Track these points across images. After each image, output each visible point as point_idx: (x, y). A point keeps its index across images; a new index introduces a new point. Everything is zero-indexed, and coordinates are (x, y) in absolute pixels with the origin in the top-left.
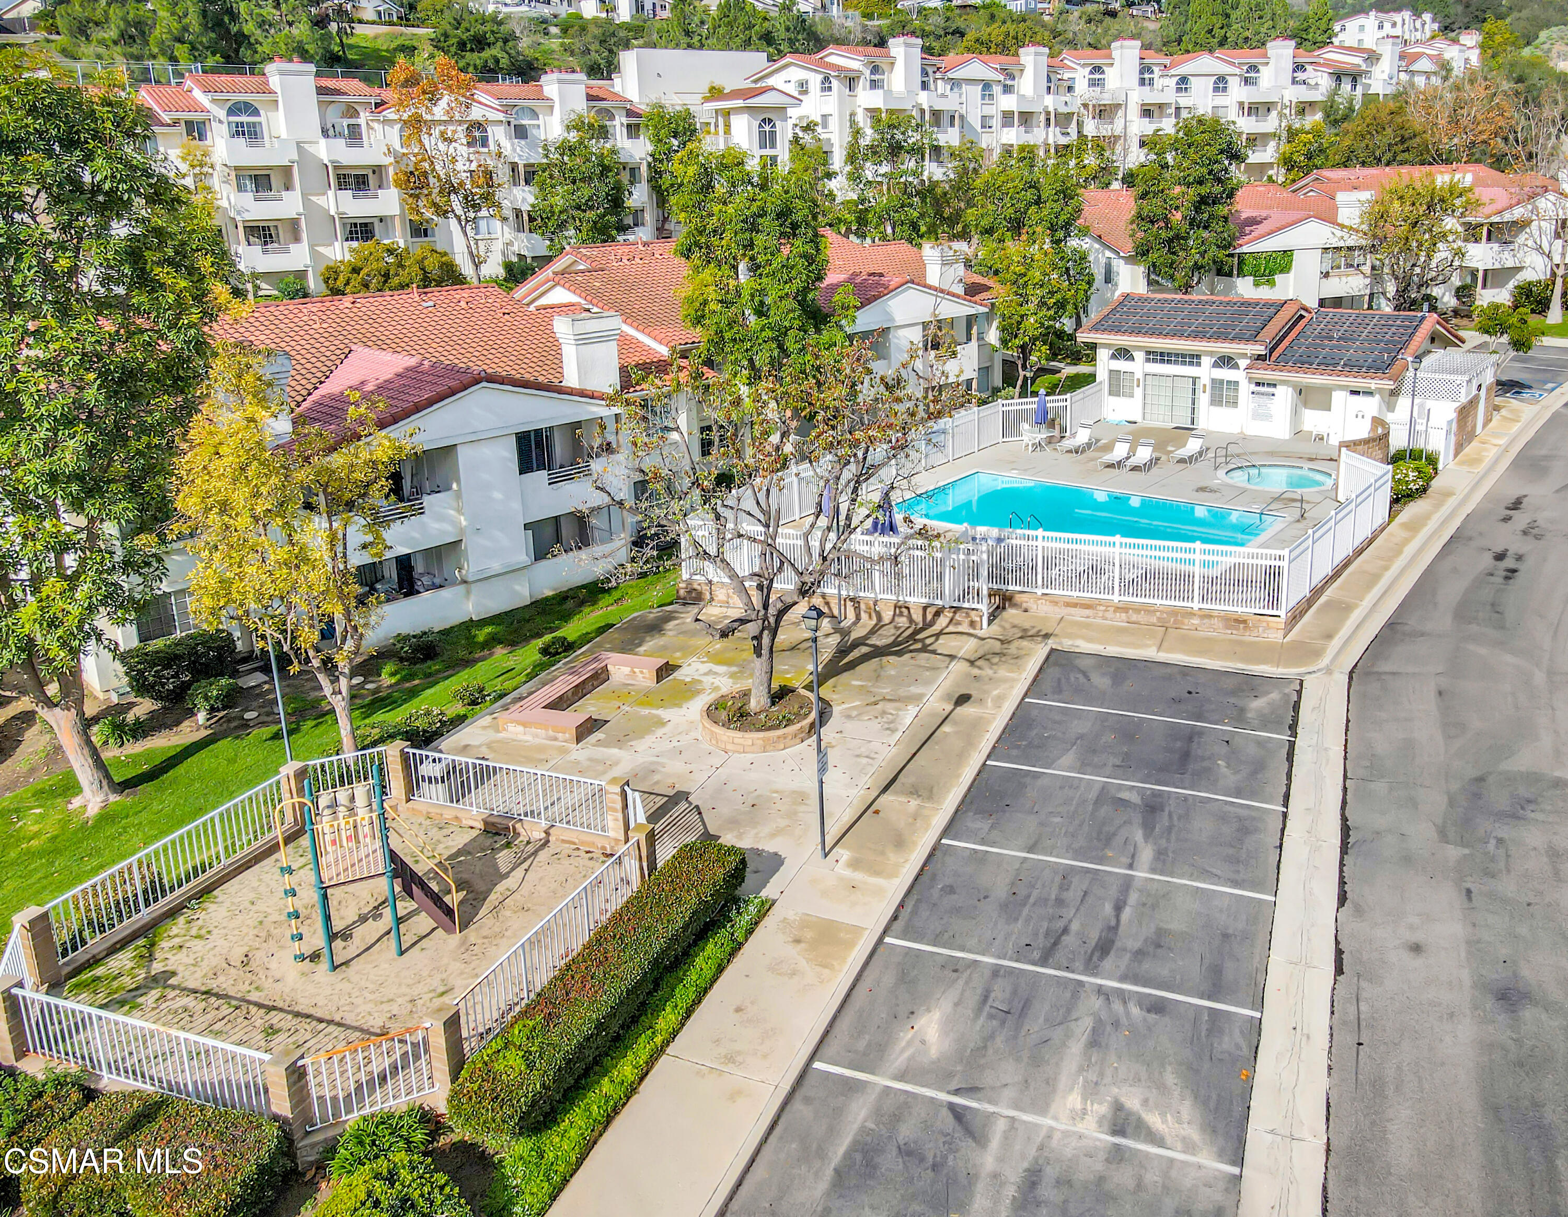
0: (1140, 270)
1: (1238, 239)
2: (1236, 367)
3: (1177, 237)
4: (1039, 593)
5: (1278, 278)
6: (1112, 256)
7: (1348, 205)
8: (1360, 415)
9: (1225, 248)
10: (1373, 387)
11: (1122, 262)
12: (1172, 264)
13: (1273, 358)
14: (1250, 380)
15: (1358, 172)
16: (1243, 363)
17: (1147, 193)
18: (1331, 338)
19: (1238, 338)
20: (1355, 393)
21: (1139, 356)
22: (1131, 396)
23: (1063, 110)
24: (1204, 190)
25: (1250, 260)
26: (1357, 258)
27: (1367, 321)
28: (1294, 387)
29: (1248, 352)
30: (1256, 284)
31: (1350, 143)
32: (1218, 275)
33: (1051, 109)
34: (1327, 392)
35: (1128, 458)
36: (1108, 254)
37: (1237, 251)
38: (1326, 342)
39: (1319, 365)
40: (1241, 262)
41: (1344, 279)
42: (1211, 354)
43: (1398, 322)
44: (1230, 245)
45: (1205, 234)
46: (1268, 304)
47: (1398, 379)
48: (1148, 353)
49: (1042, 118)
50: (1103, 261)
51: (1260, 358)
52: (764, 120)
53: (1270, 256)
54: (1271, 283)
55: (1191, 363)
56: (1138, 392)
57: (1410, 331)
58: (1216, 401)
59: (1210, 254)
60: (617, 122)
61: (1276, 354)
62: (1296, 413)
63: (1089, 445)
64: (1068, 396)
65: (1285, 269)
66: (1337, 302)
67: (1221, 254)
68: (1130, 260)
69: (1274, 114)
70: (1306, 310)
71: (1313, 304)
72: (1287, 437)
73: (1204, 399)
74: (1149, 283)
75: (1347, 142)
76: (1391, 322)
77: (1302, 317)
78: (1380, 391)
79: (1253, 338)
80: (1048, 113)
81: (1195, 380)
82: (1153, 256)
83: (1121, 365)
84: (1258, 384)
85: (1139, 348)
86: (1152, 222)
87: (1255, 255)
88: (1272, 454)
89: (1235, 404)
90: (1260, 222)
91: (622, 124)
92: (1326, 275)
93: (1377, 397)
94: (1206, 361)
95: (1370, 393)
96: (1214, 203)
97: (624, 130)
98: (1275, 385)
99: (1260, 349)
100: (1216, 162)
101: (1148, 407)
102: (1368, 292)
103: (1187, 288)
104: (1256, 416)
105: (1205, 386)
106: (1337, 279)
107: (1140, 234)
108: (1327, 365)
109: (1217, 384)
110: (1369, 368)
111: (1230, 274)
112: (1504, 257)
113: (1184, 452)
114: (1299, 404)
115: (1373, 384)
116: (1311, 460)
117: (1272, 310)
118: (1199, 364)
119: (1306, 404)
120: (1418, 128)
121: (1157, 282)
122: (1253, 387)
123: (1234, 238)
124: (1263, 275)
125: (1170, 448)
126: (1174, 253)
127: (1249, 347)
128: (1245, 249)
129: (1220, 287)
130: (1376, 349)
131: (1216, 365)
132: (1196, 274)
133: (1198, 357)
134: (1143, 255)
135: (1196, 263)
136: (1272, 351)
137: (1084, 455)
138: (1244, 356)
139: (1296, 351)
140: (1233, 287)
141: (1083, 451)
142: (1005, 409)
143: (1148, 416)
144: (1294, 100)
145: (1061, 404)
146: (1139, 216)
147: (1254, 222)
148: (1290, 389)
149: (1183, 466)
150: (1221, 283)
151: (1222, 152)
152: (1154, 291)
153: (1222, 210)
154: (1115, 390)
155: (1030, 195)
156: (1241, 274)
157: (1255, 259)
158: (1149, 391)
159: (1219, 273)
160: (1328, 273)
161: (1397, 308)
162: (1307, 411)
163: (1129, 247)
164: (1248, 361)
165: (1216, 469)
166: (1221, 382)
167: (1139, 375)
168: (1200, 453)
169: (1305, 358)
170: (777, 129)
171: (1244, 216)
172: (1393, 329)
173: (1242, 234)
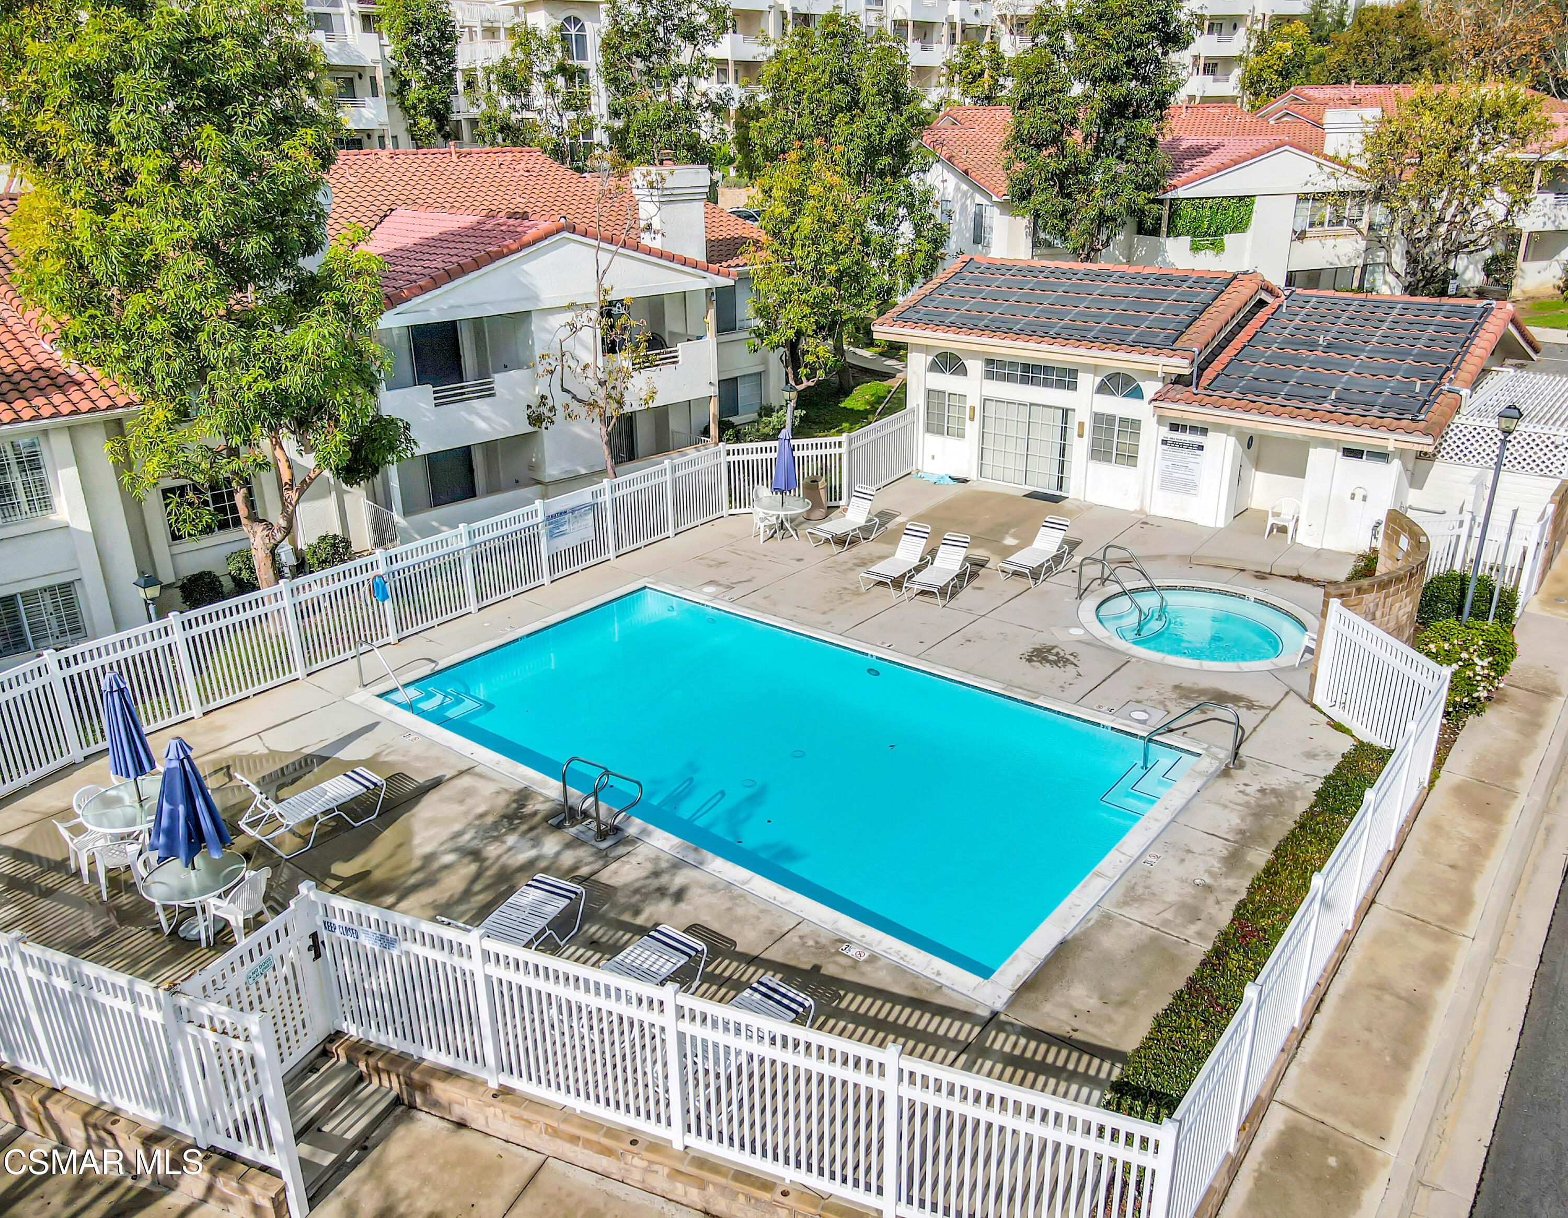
0: (1023, 223)
1: (1171, 175)
2: (1137, 393)
3: (1075, 169)
4: (493, 1084)
5: (1229, 239)
6: (984, 201)
7: (1340, 129)
8: (1359, 494)
9: (1148, 188)
10: (1391, 446)
11: (996, 211)
12: (1064, 214)
13: (1204, 382)
14: (1161, 420)
15: (1352, 90)
16: (1150, 388)
17: (1030, 96)
18: (1312, 346)
19: (1143, 344)
20: (1352, 453)
21: (975, 367)
22: (961, 435)
23: (976, 21)
24: (1118, 91)
25: (1187, 211)
26: (1349, 209)
27: (1380, 314)
28: (1239, 434)
29: (1159, 369)
30: (1195, 249)
31: (1341, 57)
32: (1139, 233)
33: (957, 20)
34: (1302, 447)
35: (918, 569)
36: (979, 199)
37: (1169, 195)
38: (1304, 353)
39: (1289, 396)
40: (1173, 214)
41: (1330, 242)
42: (1095, 369)
43: (1439, 318)
44: (1157, 182)
45: (1121, 168)
46: (1203, 281)
47: (1438, 431)
48: (990, 362)
49: (945, 30)
50: (972, 209)
51: (1179, 380)
52: (567, 20)
53: (1219, 204)
54: (1218, 247)
55: (1061, 385)
56: (972, 429)
57: (1463, 336)
58: (1100, 452)
59: (1123, 198)
60: (344, 10)
61: (1209, 373)
62: (1239, 479)
63: (867, 530)
64: (844, 437)
65: (1240, 226)
66: (1313, 278)
67: (1141, 199)
68: (1006, 207)
69: (1242, 31)
70: (1270, 291)
71: (1278, 280)
72: (1221, 524)
73: (1079, 448)
74: (1036, 244)
75: (1337, 57)
76: (1424, 318)
77: (1262, 303)
78: (1401, 453)
79: (1170, 344)
80: (952, 26)
81: (1066, 412)
82: (1037, 199)
83: (945, 382)
84: (1174, 427)
85: (974, 355)
86: (1038, 147)
87: (1198, 203)
88: (1190, 561)
89: (1131, 459)
90: (1208, 153)
91: (352, 13)
92: (1300, 236)
93: (1396, 463)
94: (1087, 382)
95: (1382, 456)
96: (1136, 116)
97: (358, 23)
98: (1204, 431)
99: (1181, 365)
100: (1140, 45)
101: (988, 455)
102: (1360, 262)
103: (1089, 253)
104: (1167, 483)
105: (1081, 425)
106: (1316, 242)
107: (1019, 166)
108: (1305, 399)
109: (1102, 422)
110: (1385, 408)
111: (1155, 232)
112: (1560, 214)
113: (1027, 558)
114: (1247, 463)
115: (1391, 442)
116: (1261, 576)
117: (1210, 291)
118: (1072, 386)
119: (1258, 464)
120: (1434, 37)
121: (1049, 245)
122: (1165, 432)
123: (1164, 174)
124: (1206, 234)
125: (1010, 541)
126: (1069, 196)
127: (1163, 360)
128: (1181, 193)
129: (1141, 252)
130: (1397, 370)
131: (1102, 389)
132: (1104, 230)
133: (1074, 373)
134: (1023, 198)
135: (1101, 212)
136: (1201, 370)
137: (855, 550)
138: (1152, 375)
139: (1248, 369)
140: (1159, 251)
141: (854, 542)
142: (731, 458)
143: (987, 471)
144: (1269, 13)
145: (833, 451)
146: (1018, 137)
147: (1200, 152)
148: (1232, 441)
149: (1019, 585)
150: (1142, 244)
151: (1152, 27)
152: (1041, 256)
153: (1147, 126)
154: (935, 426)
155: (839, 94)
156: (1173, 231)
157: (1196, 208)
158: (990, 428)
159: (1141, 230)
160: (1304, 232)
161: (1410, 289)
162: (1259, 475)
163: (1002, 187)
164: (1159, 386)
165: (1080, 597)
166: (1110, 419)
167: (973, 400)
168: (1058, 559)
169: (1263, 384)
170: (587, 33)
171: (1185, 145)
172: (1431, 330)
173: (1178, 169)
